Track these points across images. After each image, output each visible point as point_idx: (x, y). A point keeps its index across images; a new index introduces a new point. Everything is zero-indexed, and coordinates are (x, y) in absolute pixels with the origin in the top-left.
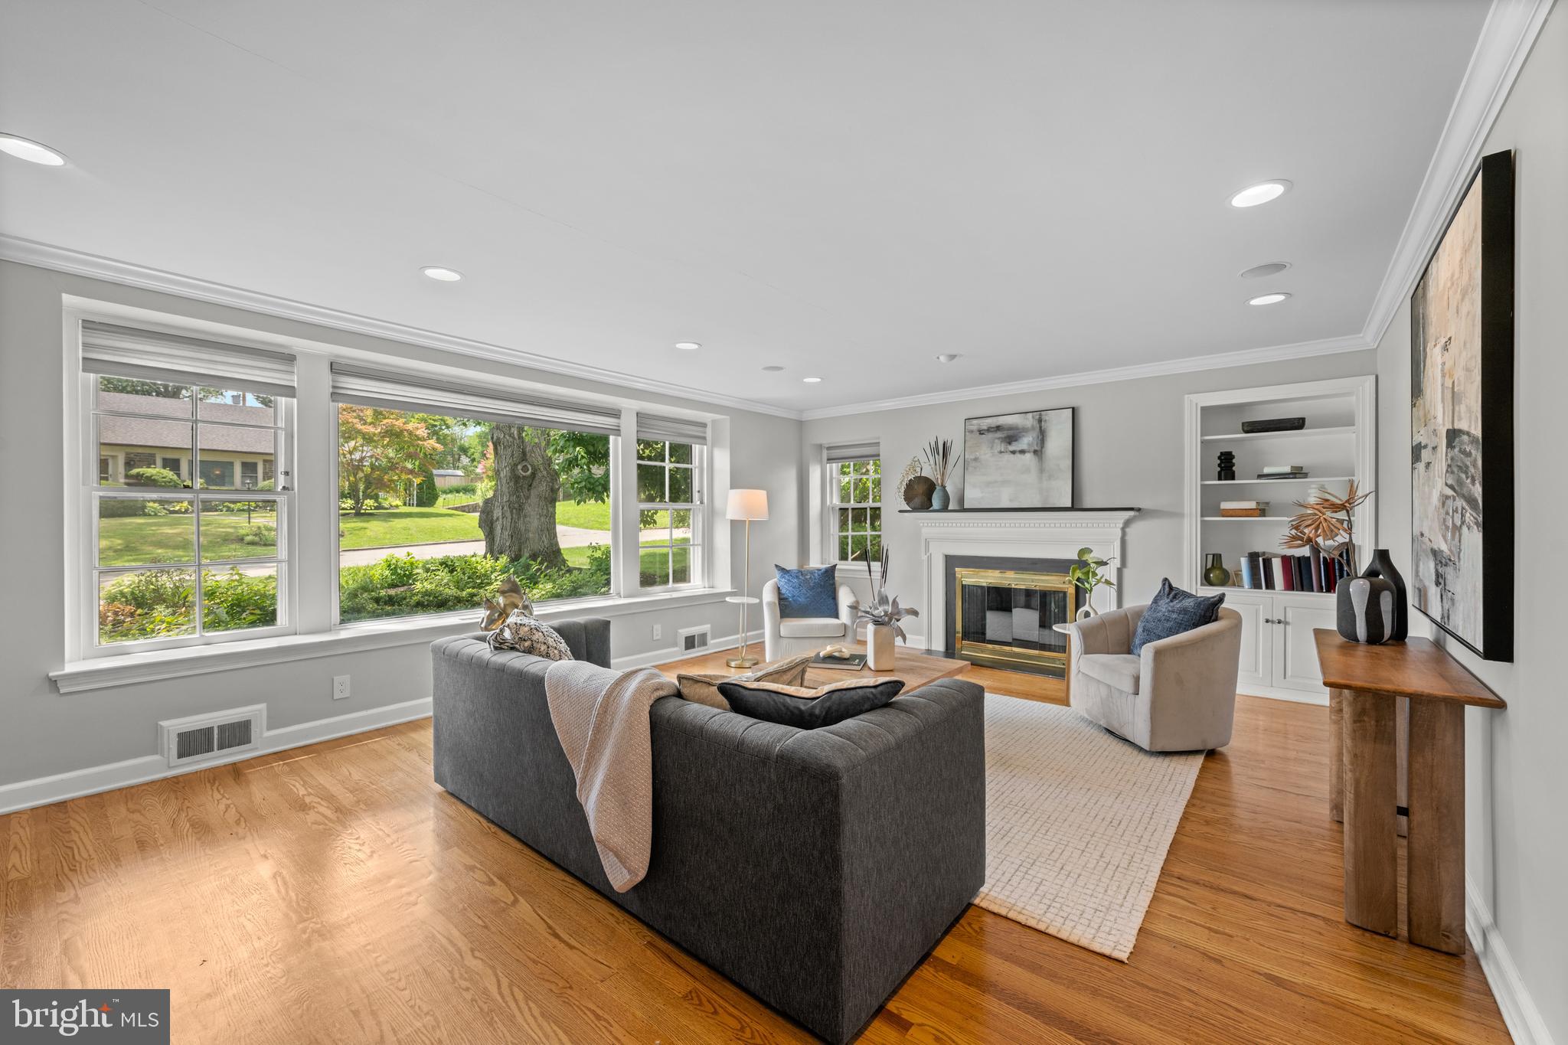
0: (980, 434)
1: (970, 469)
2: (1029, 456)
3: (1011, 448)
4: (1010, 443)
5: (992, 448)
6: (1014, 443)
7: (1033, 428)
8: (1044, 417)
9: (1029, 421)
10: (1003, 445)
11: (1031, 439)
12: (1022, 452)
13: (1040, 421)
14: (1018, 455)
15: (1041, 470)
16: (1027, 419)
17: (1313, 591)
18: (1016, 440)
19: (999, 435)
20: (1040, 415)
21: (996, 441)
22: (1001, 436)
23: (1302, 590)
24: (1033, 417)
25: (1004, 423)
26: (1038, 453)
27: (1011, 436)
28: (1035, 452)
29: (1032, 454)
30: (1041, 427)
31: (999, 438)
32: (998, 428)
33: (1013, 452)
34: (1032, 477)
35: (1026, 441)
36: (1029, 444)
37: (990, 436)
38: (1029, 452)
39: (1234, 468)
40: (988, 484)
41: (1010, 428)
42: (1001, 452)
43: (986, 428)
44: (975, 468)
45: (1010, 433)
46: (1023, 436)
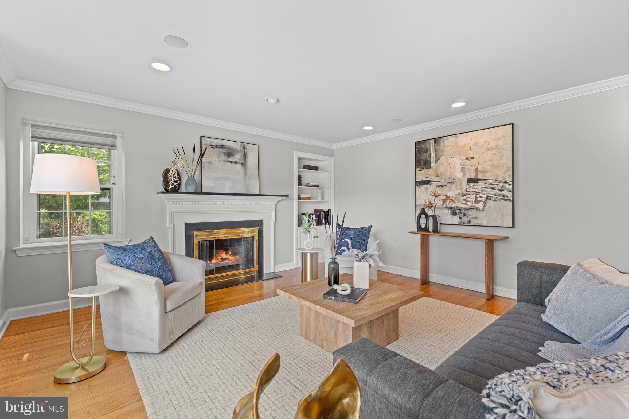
0: (212, 147)
1: (206, 168)
2: (239, 166)
3: (230, 159)
4: (229, 157)
5: (219, 157)
6: (231, 157)
7: (241, 151)
8: (246, 146)
9: (238, 147)
10: (225, 157)
11: (240, 156)
12: (236, 163)
13: (244, 148)
14: (233, 164)
15: (245, 174)
16: (237, 145)
17: (321, 225)
18: (232, 156)
19: (223, 150)
20: (244, 145)
21: (221, 154)
22: (224, 151)
23: (319, 225)
24: (241, 145)
25: (225, 144)
26: (244, 164)
27: (230, 153)
28: (242, 164)
29: (241, 165)
30: (244, 151)
31: (223, 153)
32: (222, 147)
33: (231, 162)
34: (241, 177)
35: (238, 157)
36: (239, 159)
37: (218, 150)
38: (239, 163)
39: (302, 182)
40: (218, 178)
41: (229, 148)
42: (224, 161)
43: (215, 145)
44: (209, 168)
45: (229, 151)
46: (236, 154)
